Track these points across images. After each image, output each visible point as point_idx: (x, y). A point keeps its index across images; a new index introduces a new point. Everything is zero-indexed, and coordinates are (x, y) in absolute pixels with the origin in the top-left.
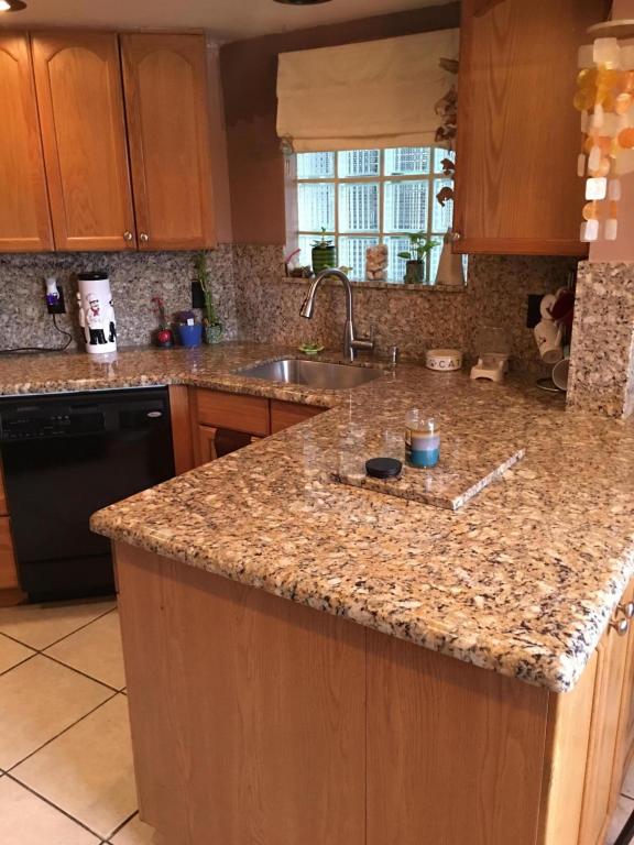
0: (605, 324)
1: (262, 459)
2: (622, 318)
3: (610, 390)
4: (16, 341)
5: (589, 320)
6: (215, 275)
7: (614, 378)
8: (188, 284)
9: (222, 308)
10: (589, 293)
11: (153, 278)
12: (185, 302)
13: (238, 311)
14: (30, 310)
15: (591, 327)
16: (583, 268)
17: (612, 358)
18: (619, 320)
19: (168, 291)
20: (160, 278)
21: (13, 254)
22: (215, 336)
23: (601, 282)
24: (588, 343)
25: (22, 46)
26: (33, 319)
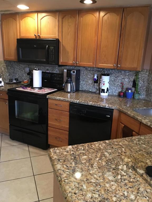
1: (114, 147)
4: (85, 88)
6: (141, 78)
8: (132, 80)
9: (141, 88)
11: (122, 77)
12: (130, 85)
13: (146, 90)
14: (90, 81)
19: (126, 81)
20: (125, 78)
21: (89, 67)
22: (137, 96)
25: (98, 13)
26: (90, 84)
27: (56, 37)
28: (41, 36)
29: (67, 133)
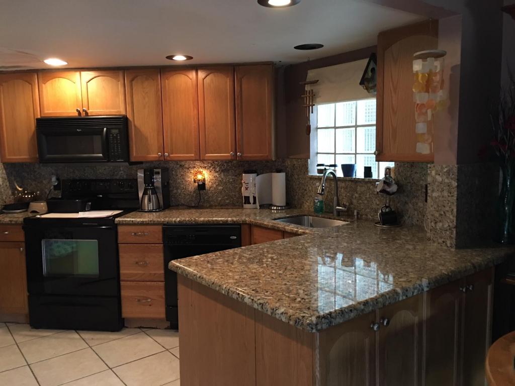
0: (443, 197)
2: (451, 193)
3: (448, 233)
5: (435, 194)
7: (449, 226)
10: (434, 181)
15: (436, 198)
16: (430, 168)
17: (448, 215)
18: (449, 194)
23: (439, 175)
24: (435, 206)
25: (194, 73)
26: (191, 192)
27: (120, 112)
28: (88, 111)
29: (162, 284)
